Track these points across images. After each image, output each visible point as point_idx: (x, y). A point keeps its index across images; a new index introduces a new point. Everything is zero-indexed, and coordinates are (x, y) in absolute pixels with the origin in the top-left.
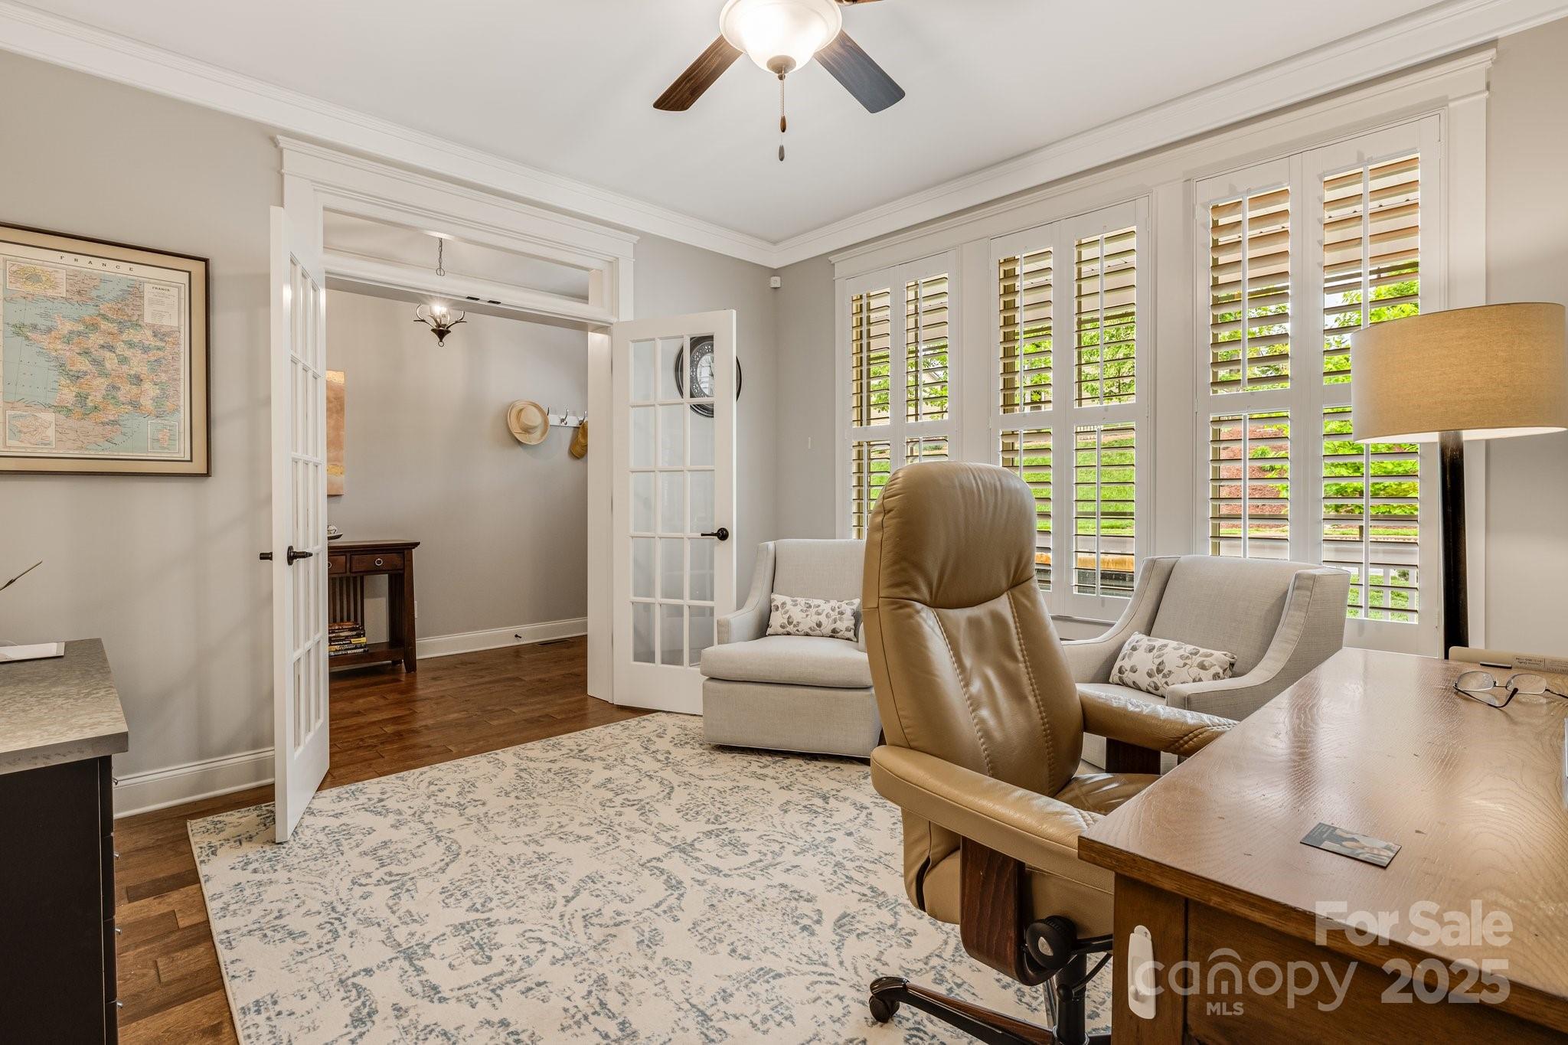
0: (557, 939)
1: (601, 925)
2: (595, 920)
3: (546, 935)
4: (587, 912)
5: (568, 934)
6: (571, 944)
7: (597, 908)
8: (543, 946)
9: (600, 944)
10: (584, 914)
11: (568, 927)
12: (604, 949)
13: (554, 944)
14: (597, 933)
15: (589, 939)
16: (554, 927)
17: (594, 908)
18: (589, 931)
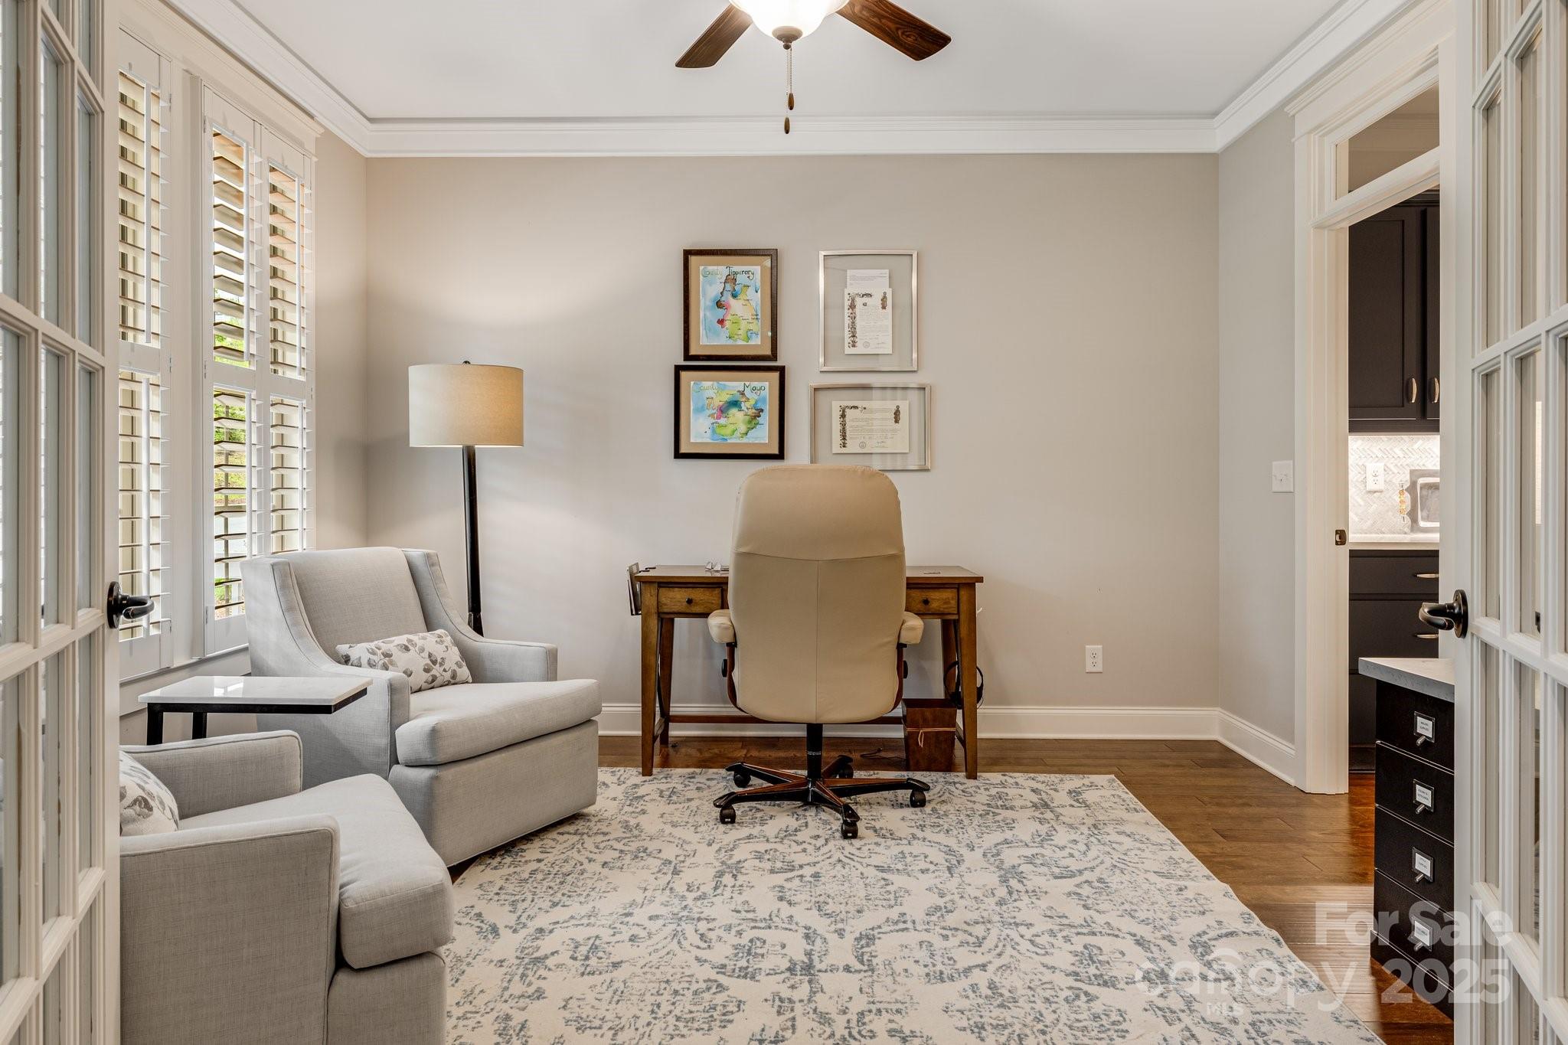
0: (1018, 939)
1: (970, 934)
2: (972, 940)
3: (1025, 945)
4: (972, 949)
5: (1004, 939)
6: (1008, 931)
7: (961, 948)
8: (1033, 939)
9: (983, 923)
10: (977, 949)
11: (1000, 945)
12: (983, 918)
13: (1022, 936)
14: (979, 931)
15: (988, 929)
16: (1014, 949)
17: (965, 949)
18: (986, 934)
